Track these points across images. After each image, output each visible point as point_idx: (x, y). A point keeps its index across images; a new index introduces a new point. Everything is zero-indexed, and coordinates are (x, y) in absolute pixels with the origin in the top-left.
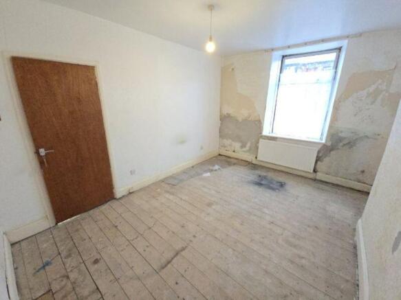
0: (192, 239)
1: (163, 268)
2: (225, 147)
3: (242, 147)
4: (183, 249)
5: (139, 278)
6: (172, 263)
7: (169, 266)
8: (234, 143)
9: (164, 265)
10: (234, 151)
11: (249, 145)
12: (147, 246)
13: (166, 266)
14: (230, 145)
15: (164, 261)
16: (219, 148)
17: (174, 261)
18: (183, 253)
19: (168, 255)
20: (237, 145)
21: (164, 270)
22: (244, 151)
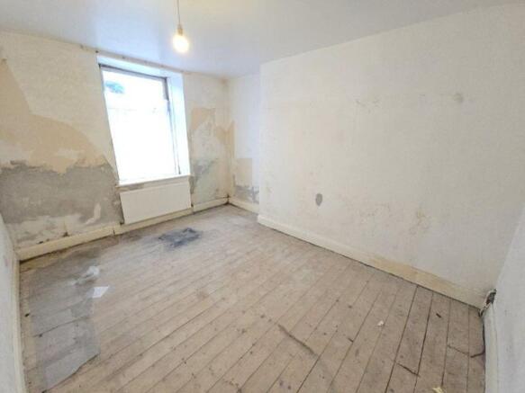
0: (266, 320)
1: (311, 352)
2: (33, 238)
3: (83, 219)
4: (282, 329)
5: (332, 383)
6: (304, 341)
7: (307, 344)
8: (58, 221)
9: (308, 352)
10: (66, 235)
11: (98, 209)
12: (281, 384)
13: (308, 348)
14: (51, 228)
15: (302, 352)
16: (15, 249)
17: (300, 339)
18: (288, 329)
19: (293, 347)
20: (70, 221)
21: (314, 349)
22: (90, 225)
